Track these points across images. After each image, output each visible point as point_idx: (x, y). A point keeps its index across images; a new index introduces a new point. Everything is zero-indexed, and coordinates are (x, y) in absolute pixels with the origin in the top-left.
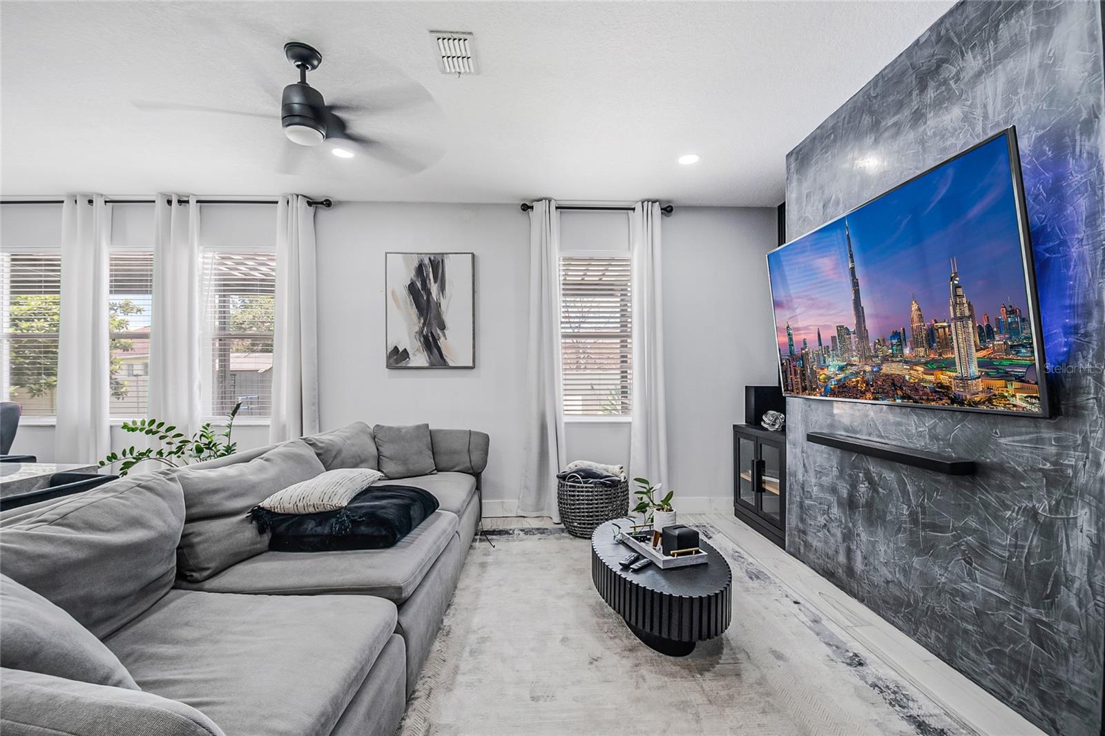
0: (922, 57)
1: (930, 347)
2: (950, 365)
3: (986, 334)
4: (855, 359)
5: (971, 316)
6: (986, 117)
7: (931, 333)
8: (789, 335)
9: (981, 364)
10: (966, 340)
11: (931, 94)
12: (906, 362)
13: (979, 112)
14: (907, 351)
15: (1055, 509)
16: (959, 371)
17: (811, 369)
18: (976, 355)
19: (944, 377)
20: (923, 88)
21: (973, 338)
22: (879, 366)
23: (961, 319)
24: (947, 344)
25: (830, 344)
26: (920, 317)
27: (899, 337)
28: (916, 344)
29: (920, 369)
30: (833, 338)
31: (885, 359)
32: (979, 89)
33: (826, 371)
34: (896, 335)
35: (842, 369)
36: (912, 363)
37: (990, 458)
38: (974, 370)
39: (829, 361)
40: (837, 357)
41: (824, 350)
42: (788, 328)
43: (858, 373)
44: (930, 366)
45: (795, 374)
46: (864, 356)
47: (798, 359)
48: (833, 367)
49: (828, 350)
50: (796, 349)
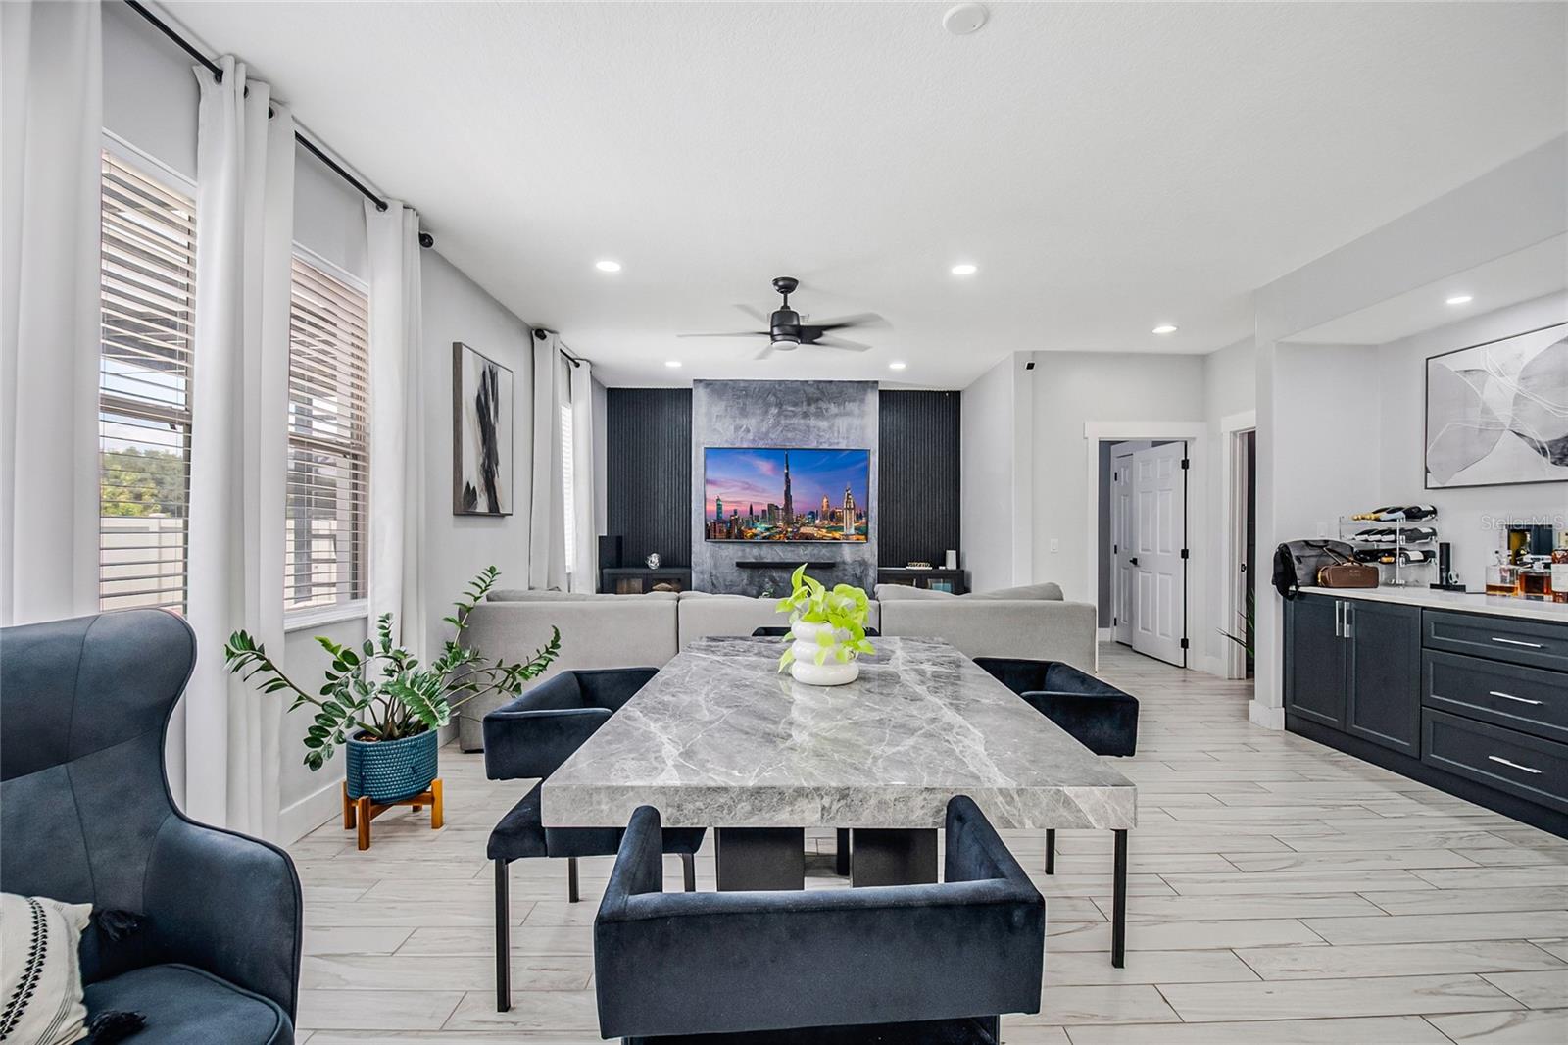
0: (811, 390)
1: (832, 520)
2: (841, 529)
3: (859, 517)
4: (780, 524)
5: (854, 508)
6: (839, 433)
7: (833, 515)
8: (719, 505)
9: (856, 529)
10: (850, 518)
11: (813, 408)
12: (816, 527)
13: (836, 429)
14: (817, 522)
15: (862, 572)
16: (845, 532)
17: (739, 530)
18: (854, 525)
19: (837, 535)
20: (809, 404)
21: (853, 518)
22: (798, 529)
23: (849, 509)
24: (840, 519)
25: (761, 514)
26: (828, 506)
27: (814, 515)
28: (824, 517)
29: (824, 531)
30: (764, 511)
31: (803, 525)
32: (836, 420)
33: (753, 531)
34: (812, 513)
35: (768, 530)
36: (819, 528)
37: (838, 559)
38: (852, 531)
39: (758, 524)
40: (765, 522)
41: (753, 518)
42: (718, 500)
43: (781, 533)
44: (830, 529)
45: (721, 532)
46: (788, 523)
47: (725, 522)
48: (760, 528)
49: (757, 517)
50: (725, 516)
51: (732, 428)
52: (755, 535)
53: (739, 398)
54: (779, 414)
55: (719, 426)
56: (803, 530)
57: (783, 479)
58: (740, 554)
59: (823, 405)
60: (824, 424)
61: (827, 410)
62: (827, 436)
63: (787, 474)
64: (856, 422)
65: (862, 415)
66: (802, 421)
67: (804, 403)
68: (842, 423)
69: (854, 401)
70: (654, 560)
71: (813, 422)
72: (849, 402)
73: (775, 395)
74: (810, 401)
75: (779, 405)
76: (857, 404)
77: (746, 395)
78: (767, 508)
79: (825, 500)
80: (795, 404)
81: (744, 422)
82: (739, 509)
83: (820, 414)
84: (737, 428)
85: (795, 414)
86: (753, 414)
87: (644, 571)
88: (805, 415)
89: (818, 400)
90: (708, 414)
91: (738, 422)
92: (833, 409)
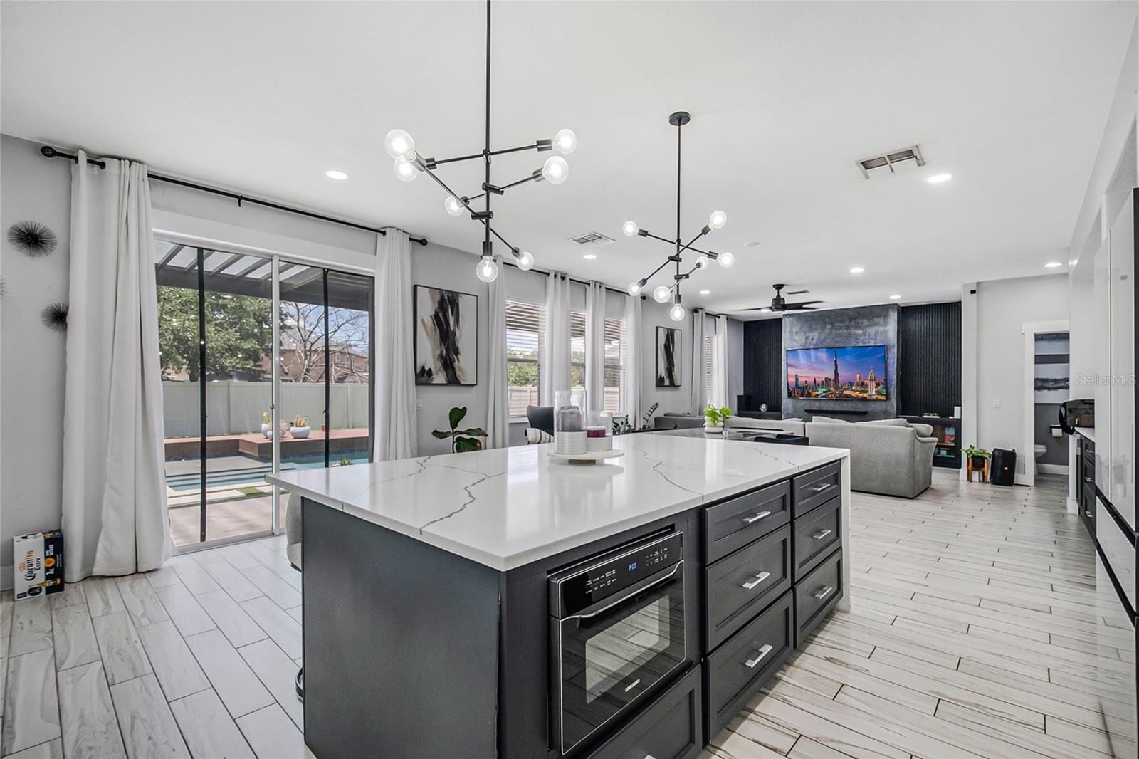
0: (851, 313)
1: (862, 386)
2: (867, 392)
3: (878, 385)
4: (832, 389)
5: (875, 380)
6: (869, 336)
7: (862, 384)
8: (796, 379)
9: (876, 392)
10: (872, 385)
11: (853, 323)
12: (853, 391)
13: (867, 334)
14: (854, 387)
16: (870, 393)
17: (808, 393)
18: (875, 390)
19: (865, 395)
20: (850, 321)
21: (875, 385)
22: (842, 392)
23: (872, 380)
24: (867, 386)
25: (820, 383)
26: (859, 378)
27: (852, 384)
28: (857, 385)
29: (858, 393)
30: (823, 382)
31: (845, 389)
32: (868, 329)
33: (816, 393)
34: (850, 382)
35: (825, 392)
36: (855, 391)
37: (869, 410)
38: (874, 393)
39: (819, 388)
40: (823, 388)
41: (816, 385)
42: (796, 375)
43: (832, 394)
44: (861, 392)
45: (798, 393)
46: (837, 388)
47: (799, 388)
48: (820, 391)
49: (819, 385)
50: (800, 384)
51: (804, 338)
52: (817, 395)
53: (808, 321)
54: (832, 328)
55: (797, 338)
56: (845, 392)
57: (834, 364)
58: (808, 405)
59: (858, 320)
60: (860, 332)
61: (862, 323)
62: (861, 339)
63: (836, 361)
64: (881, 329)
65: (886, 324)
66: (845, 331)
67: (848, 321)
68: (872, 331)
69: (880, 316)
70: (763, 407)
71: (852, 331)
72: (877, 317)
73: (829, 318)
74: (850, 320)
75: (832, 323)
76: (882, 318)
77: (812, 320)
78: (824, 380)
79: (858, 376)
80: (841, 322)
81: (811, 335)
82: (808, 380)
83: (857, 327)
84: (807, 338)
85: (841, 328)
86: (816, 329)
87: (758, 413)
88: (848, 327)
89: (856, 318)
90: (791, 332)
91: (807, 334)
92: (866, 322)
